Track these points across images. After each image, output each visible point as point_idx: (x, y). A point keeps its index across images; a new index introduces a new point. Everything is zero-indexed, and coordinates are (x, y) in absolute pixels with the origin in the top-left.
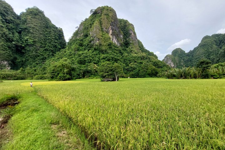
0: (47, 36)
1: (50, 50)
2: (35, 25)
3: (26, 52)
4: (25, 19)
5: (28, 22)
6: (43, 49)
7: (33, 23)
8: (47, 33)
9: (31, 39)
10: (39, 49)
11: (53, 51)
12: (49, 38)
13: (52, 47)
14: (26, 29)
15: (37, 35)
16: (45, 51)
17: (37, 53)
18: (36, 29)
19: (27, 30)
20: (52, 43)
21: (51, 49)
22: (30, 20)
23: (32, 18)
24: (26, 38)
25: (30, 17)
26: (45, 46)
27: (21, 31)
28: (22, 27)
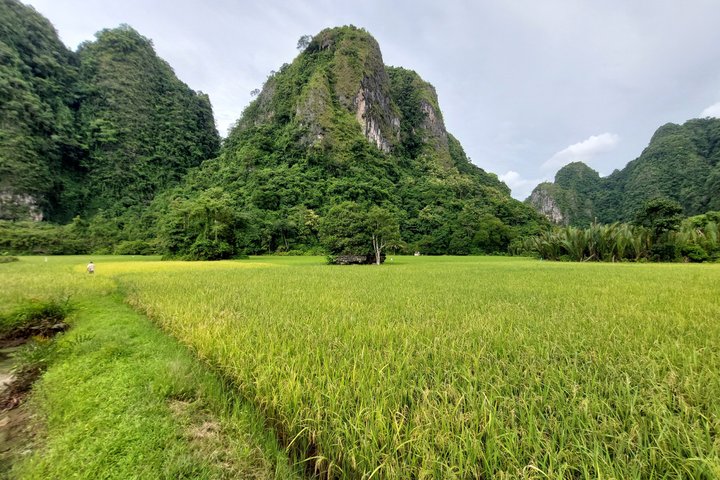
0: (159, 119)
1: (170, 161)
2: (123, 84)
3: (92, 168)
4: (92, 63)
5: (101, 74)
6: (149, 159)
7: (116, 78)
8: (161, 109)
9: (112, 128)
10: (133, 159)
11: (177, 165)
12: (168, 123)
13: (174, 153)
14: (95, 94)
15: (128, 116)
16: (152, 166)
17: (128, 169)
18: (127, 96)
19: (98, 100)
20: (175, 140)
21: (172, 158)
22: (107, 68)
23: (114, 59)
24: (94, 124)
25: (107, 58)
26: (155, 150)
27: (80, 100)
28: (83, 90)
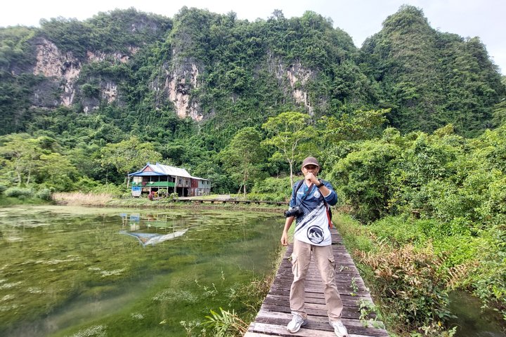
0: (446, 69)
1: (465, 104)
2: (413, 50)
3: (402, 123)
4: (386, 43)
5: (394, 49)
6: (444, 107)
7: (405, 48)
8: (444, 61)
9: (411, 86)
10: (432, 109)
11: (473, 106)
12: (455, 70)
13: (467, 97)
14: (393, 65)
15: (422, 74)
16: (448, 112)
17: (429, 119)
18: (417, 58)
19: (396, 69)
20: (467, 83)
21: (467, 101)
22: (398, 42)
23: (402, 34)
24: (396, 88)
25: (397, 34)
26: (447, 98)
27: (383, 74)
28: (384, 65)
